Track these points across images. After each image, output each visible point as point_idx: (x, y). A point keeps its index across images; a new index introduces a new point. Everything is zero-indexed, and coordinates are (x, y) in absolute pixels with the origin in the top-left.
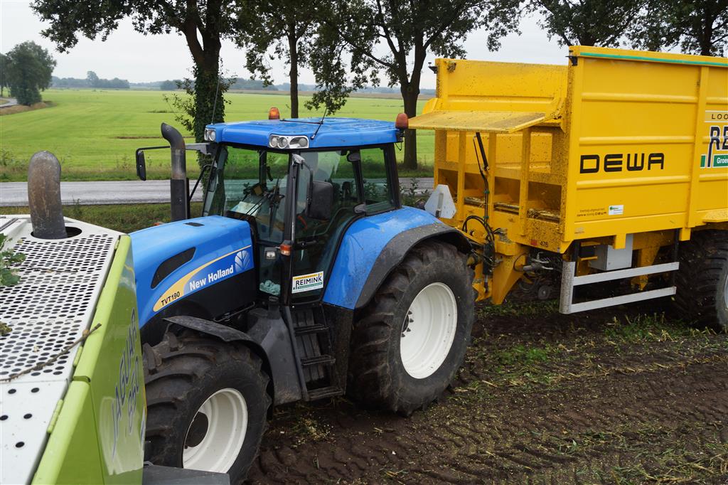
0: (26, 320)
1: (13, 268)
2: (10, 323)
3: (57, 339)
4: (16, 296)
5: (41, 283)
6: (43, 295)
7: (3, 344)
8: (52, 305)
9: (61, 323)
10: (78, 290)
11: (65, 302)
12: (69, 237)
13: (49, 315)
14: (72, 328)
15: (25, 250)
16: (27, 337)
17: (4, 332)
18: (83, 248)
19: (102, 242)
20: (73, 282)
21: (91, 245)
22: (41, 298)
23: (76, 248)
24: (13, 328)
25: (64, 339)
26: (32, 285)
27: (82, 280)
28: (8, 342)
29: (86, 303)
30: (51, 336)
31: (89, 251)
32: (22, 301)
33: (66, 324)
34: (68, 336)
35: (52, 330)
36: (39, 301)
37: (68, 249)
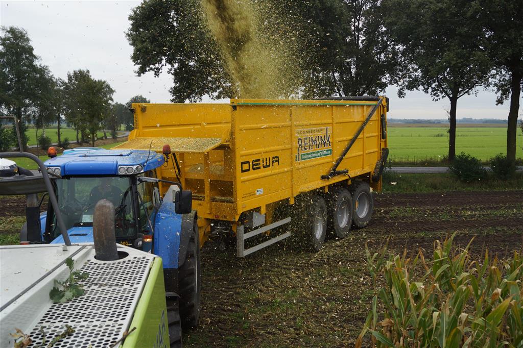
0: (85, 324)
1: (79, 283)
2: (74, 325)
3: (105, 338)
4: (80, 305)
5: (98, 295)
6: (99, 303)
7: (68, 342)
8: (104, 312)
9: (109, 326)
10: (123, 300)
11: (113, 309)
12: (120, 259)
13: (102, 319)
14: (116, 330)
15: (89, 269)
16: (85, 337)
17: (69, 332)
18: (129, 267)
19: (142, 263)
20: (120, 294)
21: (134, 265)
22: (97, 306)
23: (123, 268)
24: (76, 330)
25: (111, 339)
26: (92, 296)
27: (126, 292)
28: (72, 341)
29: (128, 310)
30: (101, 336)
31: (132, 269)
32: (84, 309)
33: (112, 327)
34: (113, 336)
35: (103, 331)
36: (96, 308)
37: (118, 269)
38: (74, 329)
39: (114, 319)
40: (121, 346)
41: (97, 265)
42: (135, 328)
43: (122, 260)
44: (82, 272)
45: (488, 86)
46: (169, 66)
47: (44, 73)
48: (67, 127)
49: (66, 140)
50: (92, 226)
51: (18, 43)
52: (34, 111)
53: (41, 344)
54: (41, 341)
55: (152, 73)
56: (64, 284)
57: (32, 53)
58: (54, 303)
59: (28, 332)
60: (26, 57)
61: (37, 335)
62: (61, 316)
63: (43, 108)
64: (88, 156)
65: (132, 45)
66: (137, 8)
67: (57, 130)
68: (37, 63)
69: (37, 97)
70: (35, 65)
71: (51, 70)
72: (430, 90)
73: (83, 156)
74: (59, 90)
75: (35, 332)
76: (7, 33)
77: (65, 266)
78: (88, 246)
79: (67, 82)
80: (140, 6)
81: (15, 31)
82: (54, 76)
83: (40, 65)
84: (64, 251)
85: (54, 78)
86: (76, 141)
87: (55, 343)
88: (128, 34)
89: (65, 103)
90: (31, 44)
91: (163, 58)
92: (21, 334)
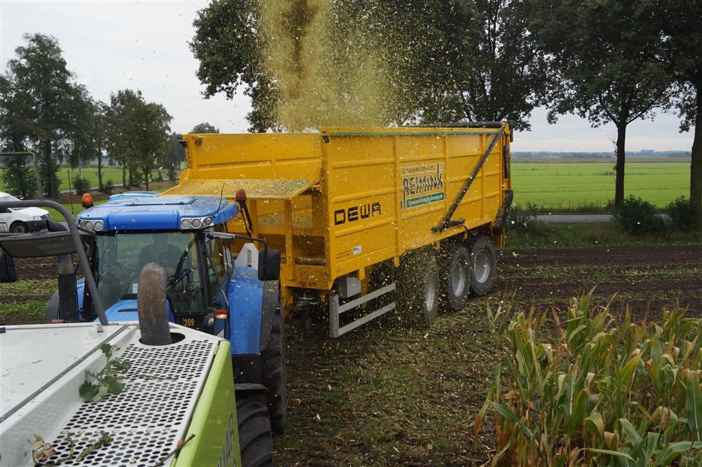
0: (127, 430)
1: (119, 375)
2: (112, 432)
3: (154, 449)
4: (120, 404)
5: (144, 391)
6: (145, 403)
7: (103, 455)
8: (152, 414)
9: (159, 432)
10: (177, 397)
11: (164, 411)
12: (174, 343)
13: (149, 424)
14: (168, 438)
15: (133, 356)
16: (127, 447)
17: (105, 441)
18: (185, 353)
19: (203, 348)
20: (174, 390)
21: (192, 351)
22: (143, 406)
23: (178, 355)
24: (115, 438)
25: (161, 450)
26: (136, 393)
27: (182, 388)
28: (109, 453)
29: (184, 412)
30: (148, 446)
31: (190, 357)
32: (125, 409)
33: (163, 434)
34: (164, 447)
35: (151, 439)
36: (141, 409)
37: (171, 356)
38: (112, 437)
39: (166, 423)
40: (175, 459)
41: (143, 351)
42: (193, 436)
43: (176, 345)
44: (123, 360)
45: (668, 107)
46: (246, 85)
47: (80, 94)
48: (109, 166)
49: (110, 183)
50: (136, 299)
51: (47, 56)
52: (68, 145)
53: (68, 457)
54: (68, 453)
55: (224, 93)
56: (99, 377)
57: (64, 68)
58: (86, 402)
59: (50, 440)
60: (56, 73)
61: (62, 444)
62: (95, 419)
63: (79, 140)
64: (137, 205)
65: (197, 58)
66: (204, 11)
67: (97, 170)
68: (71, 81)
69: (72, 126)
70: (68, 85)
71: (89, 91)
72: (587, 114)
73: (130, 205)
74: (100, 116)
75: (60, 441)
76: (32, 43)
77: (99, 353)
78: (132, 325)
79: (110, 106)
80: (209, 7)
81: (42, 39)
82: (93, 99)
83: (75, 84)
84: (98, 332)
85: (93, 101)
86: (122, 185)
87: (86, 455)
88: (191, 44)
89: (108, 134)
90: (63, 56)
91: (238, 74)
92: (42, 444)
